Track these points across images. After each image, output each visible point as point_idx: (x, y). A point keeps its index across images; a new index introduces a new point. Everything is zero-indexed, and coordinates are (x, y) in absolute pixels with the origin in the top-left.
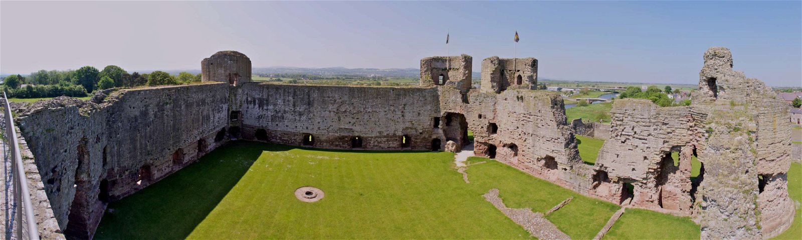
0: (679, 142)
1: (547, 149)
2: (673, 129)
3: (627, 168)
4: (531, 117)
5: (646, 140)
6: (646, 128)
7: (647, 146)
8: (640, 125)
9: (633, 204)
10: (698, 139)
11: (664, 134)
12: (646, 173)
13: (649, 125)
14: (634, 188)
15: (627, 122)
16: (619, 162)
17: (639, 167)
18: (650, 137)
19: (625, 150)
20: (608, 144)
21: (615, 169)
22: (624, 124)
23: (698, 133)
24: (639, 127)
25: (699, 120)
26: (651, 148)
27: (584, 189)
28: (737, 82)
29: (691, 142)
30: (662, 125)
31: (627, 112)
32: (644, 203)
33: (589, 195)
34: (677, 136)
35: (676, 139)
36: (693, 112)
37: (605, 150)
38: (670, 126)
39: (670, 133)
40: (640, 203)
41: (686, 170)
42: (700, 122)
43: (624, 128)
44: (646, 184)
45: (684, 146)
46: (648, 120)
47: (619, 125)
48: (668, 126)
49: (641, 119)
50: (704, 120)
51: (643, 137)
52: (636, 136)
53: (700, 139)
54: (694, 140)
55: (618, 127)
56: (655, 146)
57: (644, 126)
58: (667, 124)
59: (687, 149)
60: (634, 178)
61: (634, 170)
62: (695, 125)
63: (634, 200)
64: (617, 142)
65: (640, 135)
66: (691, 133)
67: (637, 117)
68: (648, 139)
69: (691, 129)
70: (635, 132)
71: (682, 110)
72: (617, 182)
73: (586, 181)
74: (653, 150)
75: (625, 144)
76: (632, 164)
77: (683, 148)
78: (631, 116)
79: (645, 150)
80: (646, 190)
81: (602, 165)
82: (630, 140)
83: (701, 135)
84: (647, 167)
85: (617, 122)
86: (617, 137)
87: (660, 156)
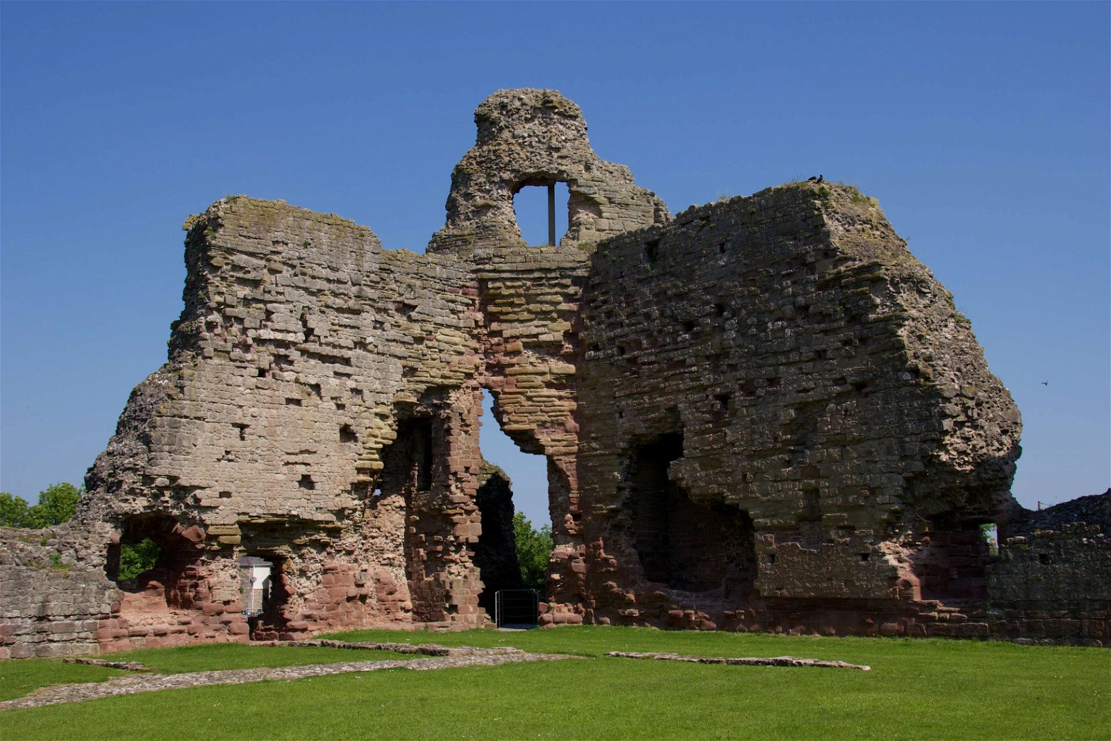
0: (446, 372)
2: (430, 327)
3: (281, 477)
5: (347, 362)
6: (345, 319)
7: (351, 384)
8: (327, 306)
9: (297, 623)
10: (507, 360)
11: (403, 343)
12: (349, 487)
13: (357, 307)
14: (285, 567)
15: (281, 289)
16: (250, 457)
17: (324, 469)
18: (359, 351)
19: (272, 404)
20: (198, 384)
21: (231, 488)
22: (267, 297)
23: (506, 340)
24: (323, 312)
25: (519, 296)
26: (366, 392)
27: (69, 629)
28: (623, 191)
29: (476, 375)
30: (397, 310)
31: (279, 248)
32: (340, 609)
33: (104, 646)
34: (441, 351)
35: (437, 363)
36: (494, 271)
37: (185, 412)
38: (420, 317)
39: (419, 340)
40: (324, 613)
41: (467, 469)
42: (523, 300)
43: (269, 314)
44: (339, 537)
45: (456, 387)
46: (355, 289)
47: (247, 302)
48: (413, 314)
49: (329, 281)
50: (547, 290)
51: (336, 352)
52: (312, 347)
53: (515, 360)
54: (482, 369)
55: (240, 311)
56: (377, 386)
57: (340, 310)
58: (413, 308)
59: (465, 397)
60: (306, 516)
61: (307, 482)
62: (491, 318)
63: (295, 611)
64: (237, 372)
65: (328, 344)
66: (474, 344)
67: (315, 274)
68: (353, 361)
69: (475, 332)
70: (309, 332)
71: (454, 267)
72: (226, 551)
73: (85, 580)
74: (370, 401)
75: (269, 378)
76: (300, 458)
77: (453, 395)
78: (293, 267)
79: (343, 401)
80: (340, 561)
81: (167, 482)
82: (291, 363)
83: (519, 344)
84: (350, 469)
85: (236, 287)
86: (238, 352)
87: (390, 421)
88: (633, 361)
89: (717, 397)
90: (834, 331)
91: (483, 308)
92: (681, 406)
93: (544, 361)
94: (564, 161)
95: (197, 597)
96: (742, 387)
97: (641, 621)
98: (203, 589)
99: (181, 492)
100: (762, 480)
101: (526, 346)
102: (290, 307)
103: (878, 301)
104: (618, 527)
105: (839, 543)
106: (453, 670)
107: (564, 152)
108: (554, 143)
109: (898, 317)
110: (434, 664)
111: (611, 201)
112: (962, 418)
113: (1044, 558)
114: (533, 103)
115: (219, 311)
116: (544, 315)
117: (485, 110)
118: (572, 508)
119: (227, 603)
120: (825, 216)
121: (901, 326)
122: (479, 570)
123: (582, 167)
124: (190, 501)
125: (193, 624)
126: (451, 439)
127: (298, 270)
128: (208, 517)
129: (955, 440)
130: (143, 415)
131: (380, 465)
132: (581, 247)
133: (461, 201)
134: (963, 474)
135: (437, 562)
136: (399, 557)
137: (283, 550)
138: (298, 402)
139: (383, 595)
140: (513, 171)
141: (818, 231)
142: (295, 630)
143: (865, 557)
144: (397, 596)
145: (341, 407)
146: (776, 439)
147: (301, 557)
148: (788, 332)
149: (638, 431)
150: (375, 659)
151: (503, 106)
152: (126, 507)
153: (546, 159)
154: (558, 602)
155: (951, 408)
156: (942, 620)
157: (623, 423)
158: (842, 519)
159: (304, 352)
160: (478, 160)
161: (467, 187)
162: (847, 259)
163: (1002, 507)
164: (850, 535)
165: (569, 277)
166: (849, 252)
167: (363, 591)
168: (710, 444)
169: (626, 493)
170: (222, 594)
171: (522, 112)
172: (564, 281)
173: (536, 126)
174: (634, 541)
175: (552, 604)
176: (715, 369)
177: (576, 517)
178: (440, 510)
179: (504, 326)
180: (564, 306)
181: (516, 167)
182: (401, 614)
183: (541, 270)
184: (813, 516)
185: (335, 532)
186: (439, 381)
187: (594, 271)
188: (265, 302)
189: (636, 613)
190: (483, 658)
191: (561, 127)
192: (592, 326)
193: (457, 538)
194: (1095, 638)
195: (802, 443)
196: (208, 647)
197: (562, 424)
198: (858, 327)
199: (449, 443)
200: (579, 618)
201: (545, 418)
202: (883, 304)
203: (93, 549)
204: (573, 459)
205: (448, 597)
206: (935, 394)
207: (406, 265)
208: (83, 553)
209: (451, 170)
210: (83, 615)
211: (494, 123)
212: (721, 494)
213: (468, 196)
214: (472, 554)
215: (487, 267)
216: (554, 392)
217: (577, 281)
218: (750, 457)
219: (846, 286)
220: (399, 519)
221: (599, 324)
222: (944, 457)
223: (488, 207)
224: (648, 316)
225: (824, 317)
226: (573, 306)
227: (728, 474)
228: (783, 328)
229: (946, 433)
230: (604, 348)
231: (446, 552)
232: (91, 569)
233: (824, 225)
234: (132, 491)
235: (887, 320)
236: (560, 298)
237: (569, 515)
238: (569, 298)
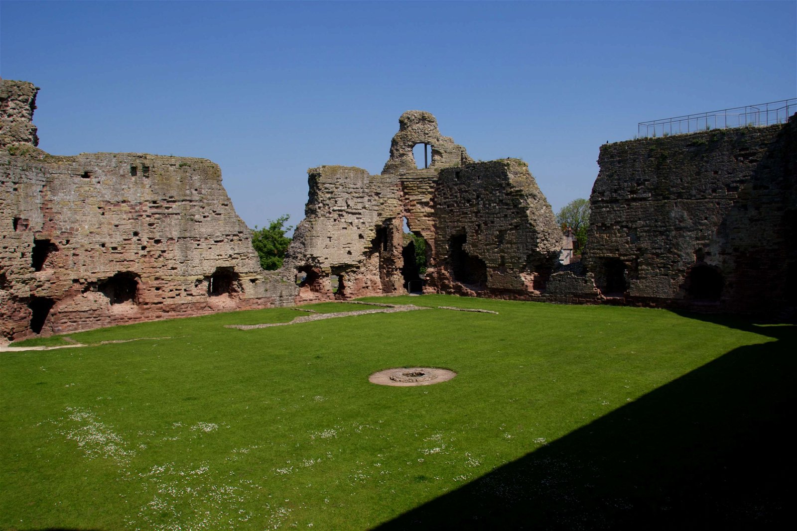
0: (391, 213)
1: (217, 257)
2: (386, 199)
3: (342, 252)
4: (174, 205)
5: (360, 214)
6: (359, 200)
7: (361, 221)
8: (353, 197)
9: (348, 295)
10: (411, 208)
11: (377, 206)
12: (362, 253)
13: (362, 196)
14: (343, 278)
15: (339, 193)
16: (332, 246)
17: (355, 248)
18: (364, 210)
19: (339, 230)
20: (317, 226)
21: (328, 256)
22: (336, 196)
23: (411, 201)
24: (352, 199)
25: (415, 186)
26: (366, 223)
27: (288, 299)
28: (450, 146)
29: (401, 213)
30: (375, 195)
31: (338, 181)
32: (361, 291)
33: (297, 304)
34: (389, 207)
35: (388, 211)
36: (406, 178)
37: (314, 235)
38: (382, 196)
39: (382, 204)
40: (356, 292)
41: (399, 245)
42: (416, 188)
43: (336, 201)
44: (359, 269)
45: (395, 218)
46: (361, 190)
47: (329, 199)
48: (380, 196)
49: (354, 188)
50: (424, 185)
51: (357, 211)
52: (350, 210)
53: (414, 208)
54: (403, 211)
55: (328, 202)
56: (370, 221)
57: (357, 198)
58: (380, 194)
59: (397, 221)
60: (350, 263)
61: (349, 253)
62: (405, 194)
63: (347, 291)
64: (328, 221)
65: (354, 209)
66: (400, 203)
67: (350, 187)
68: (362, 213)
69: (400, 199)
70: (348, 206)
71: (393, 178)
72: (327, 275)
73: (291, 286)
74: (367, 226)
75: (337, 221)
76: (347, 246)
77: (394, 220)
78: (343, 186)
79: (359, 226)
80: (360, 276)
81: (310, 256)
82: (343, 216)
83: (415, 202)
84: (362, 247)
85: (326, 195)
86: (328, 215)
87: (374, 231)
88: (452, 210)
89: (476, 225)
90: (510, 209)
91: (403, 190)
92: (466, 227)
93: (423, 208)
94: (430, 138)
95: (320, 289)
96: (484, 223)
97: (454, 293)
98: (321, 287)
99: (314, 259)
100: (489, 252)
101: (417, 203)
102: (342, 198)
103: (522, 201)
104: (447, 263)
105: (509, 273)
106: (396, 313)
107: (429, 135)
108: (426, 132)
109: (527, 207)
110: (391, 311)
111: (446, 152)
112: (544, 238)
113: (559, 281)
114: (419, 117)
115: (322, 202)
116: (423, 193)
117: (402, 119)
118: (433, 256)
119: (328, 290)
120: (508, 173)
121: (527, 210)
122: (403, 276)
123: (436, 140)
124: (316, 261)
125: (319, 297)
126: (393, 235)
127: (344, 187)
128: (322, 266)
129: (541, 245)
130: (301, 236)
131: (371, 245)
132: (436, 170)
133: (395, 151)
134: (543, 254)
135: (389, 274)
136: (377, 272)
137: (343, 274)
138: (346, 228)
139: (373, 285)
140: (412, 142)
141: (506, 178)
142: (347, 297)
143: (516, 278)
144: (377, 285)
145: (359, 228)
146: (493, 240)
147: (348, 275)
148: (497, 207)
149: (453, 233)
150: (375, 309)
151: (409, 118)
152: (299, 264)
153: (424, 137)
154: (429, 286)
155: (539, 236)
156: (535, 296)
157: (448, 231)
158: (510, 266)
159: (347, 212)
160: (401, 137)
161: (397, 146)
162: (514, 187)
163: (555, 264)
164: (513, 271)
165: (431, 180)
166: (515, 184)
167: (367, 285)
168: (474, 240)
169: (450, 253)
170: (327, 288)
171: (415, 121)
172: (430, 182)
173: (420, 125)
174: (452, 268)
175: (427, 287)
176: (476, 216)
177: (434, 259)
178: (390, 258)
179: (410, 196)
180: (430, 190)
181: (413, 140)
182: (378, 291)
183: (422, 178)
184: (503, 264)
185: (358, 268)
186: (389, 217)
187: (440, 179)
188: (335, 198)
189: (453, 290)
190: (404, 308)
191: (429, 126)
192: (439, 197)
193: (396, 267)
194: (569, 302)
195: (501, 242)
196: (324, 304)
197: (429, 229)
198: (516, 209)
199: (393, 236)
200: (435, 291)
201: (424, 227)
202: (523, 202)
203: (292, 276)
204: (433, 241)
205: (393, 285)
206: (535, 232)
207: (378, 180)
208: (289, 278)
209: (391, 139)
210: (291, 295)
211: (405, 124)
212: (477, 255)
213: (397, 150)
214: (401, 271)
215: (404, 177)
216: (427, 218)
217: (434, 182)
218: (486, 245)
219: (513, 196)
220: (377, 260)
221: (441, 197)
222: (538, 250)
223: (404, 154)
224: (456, 196)
225: (507, 204)
226: (433, 190)
227: (479, 250)
228: (495, 206)
229: (539, 243)
230: (442, 205)
231: (392, 271)
232: (292, 283)
233: (507, 175)
234: (301, 259)
235: (524, 208)
236: (429, 187)
237: (432, 259)
238: (431, 187)
